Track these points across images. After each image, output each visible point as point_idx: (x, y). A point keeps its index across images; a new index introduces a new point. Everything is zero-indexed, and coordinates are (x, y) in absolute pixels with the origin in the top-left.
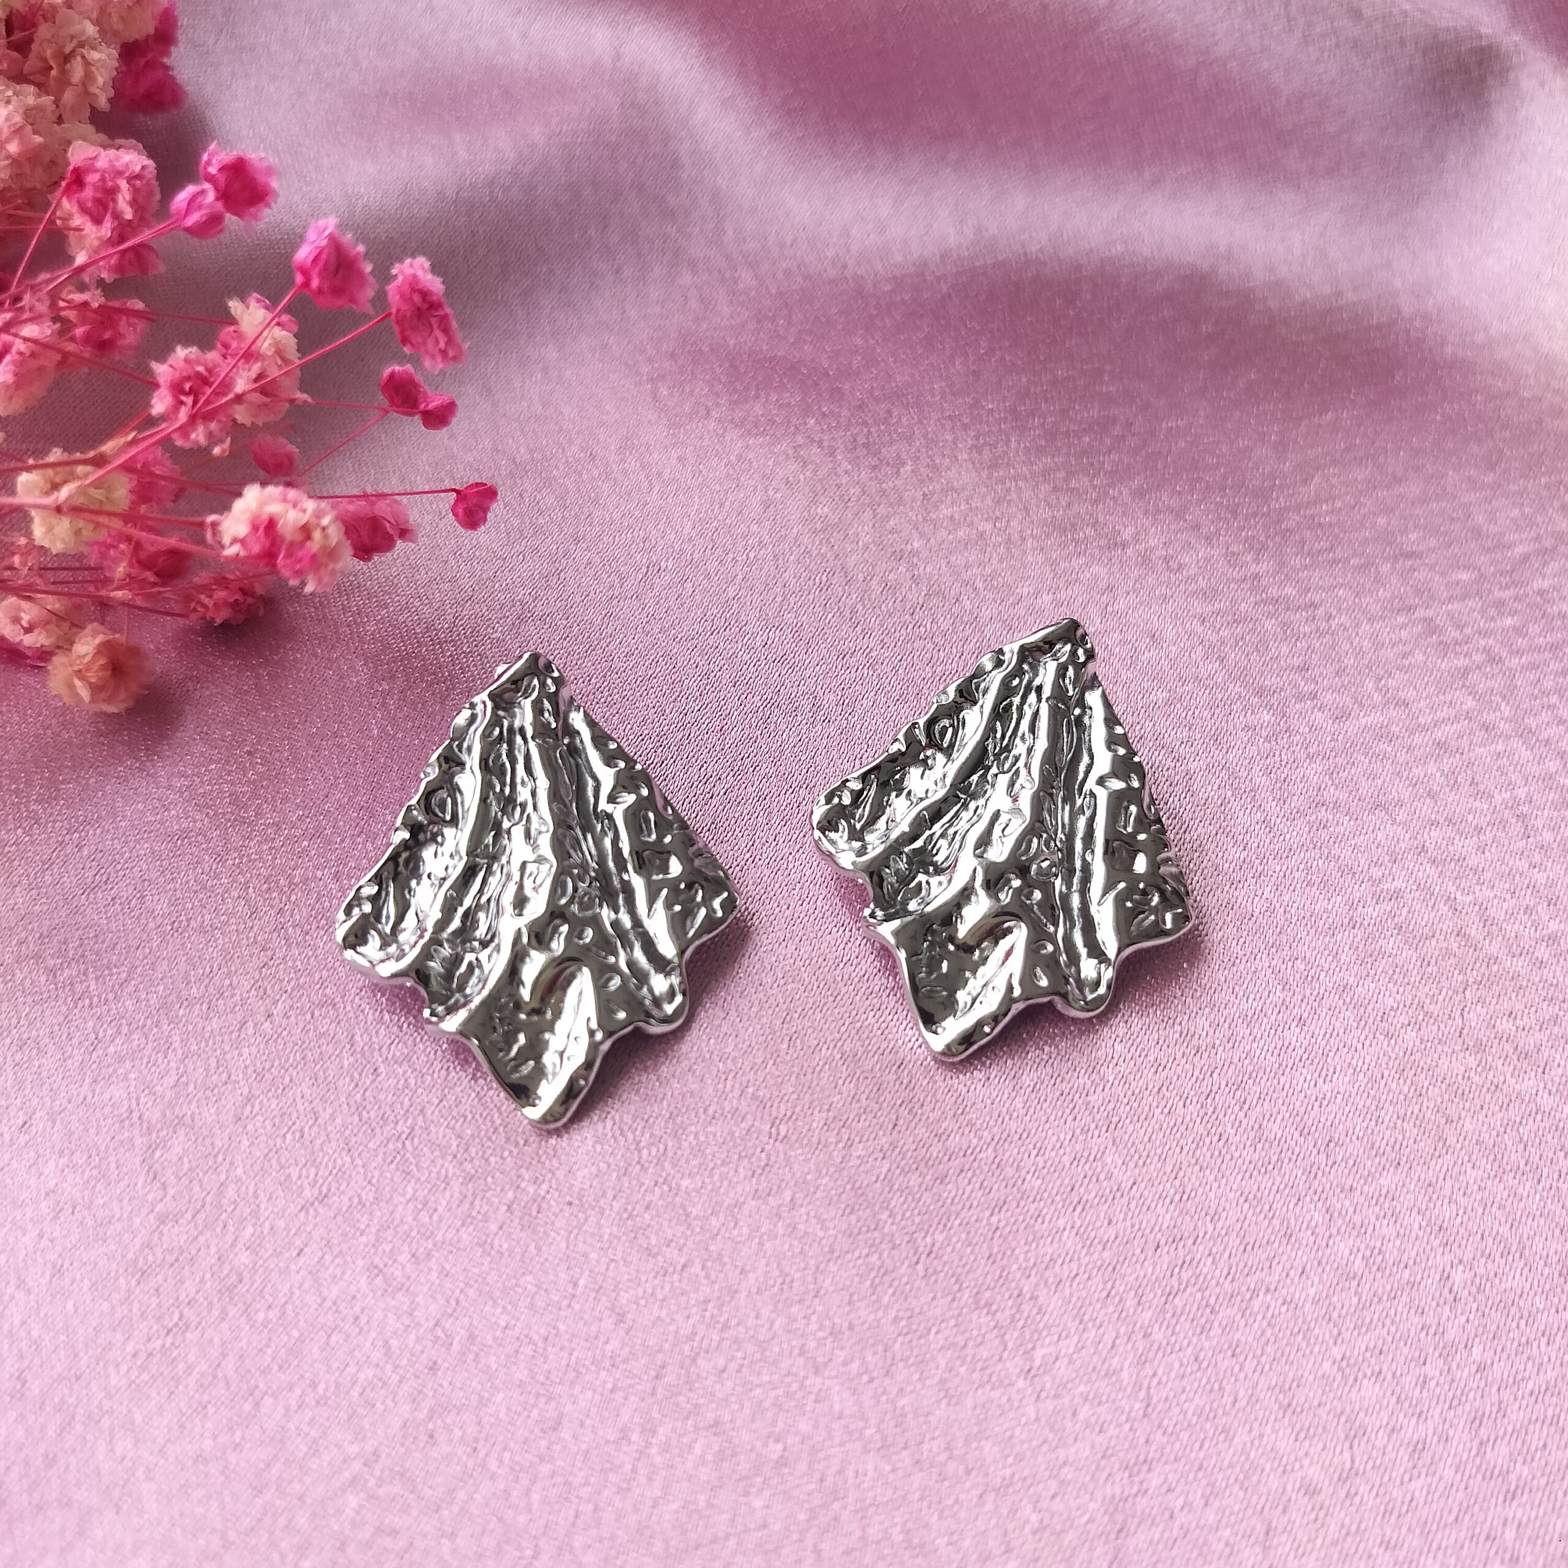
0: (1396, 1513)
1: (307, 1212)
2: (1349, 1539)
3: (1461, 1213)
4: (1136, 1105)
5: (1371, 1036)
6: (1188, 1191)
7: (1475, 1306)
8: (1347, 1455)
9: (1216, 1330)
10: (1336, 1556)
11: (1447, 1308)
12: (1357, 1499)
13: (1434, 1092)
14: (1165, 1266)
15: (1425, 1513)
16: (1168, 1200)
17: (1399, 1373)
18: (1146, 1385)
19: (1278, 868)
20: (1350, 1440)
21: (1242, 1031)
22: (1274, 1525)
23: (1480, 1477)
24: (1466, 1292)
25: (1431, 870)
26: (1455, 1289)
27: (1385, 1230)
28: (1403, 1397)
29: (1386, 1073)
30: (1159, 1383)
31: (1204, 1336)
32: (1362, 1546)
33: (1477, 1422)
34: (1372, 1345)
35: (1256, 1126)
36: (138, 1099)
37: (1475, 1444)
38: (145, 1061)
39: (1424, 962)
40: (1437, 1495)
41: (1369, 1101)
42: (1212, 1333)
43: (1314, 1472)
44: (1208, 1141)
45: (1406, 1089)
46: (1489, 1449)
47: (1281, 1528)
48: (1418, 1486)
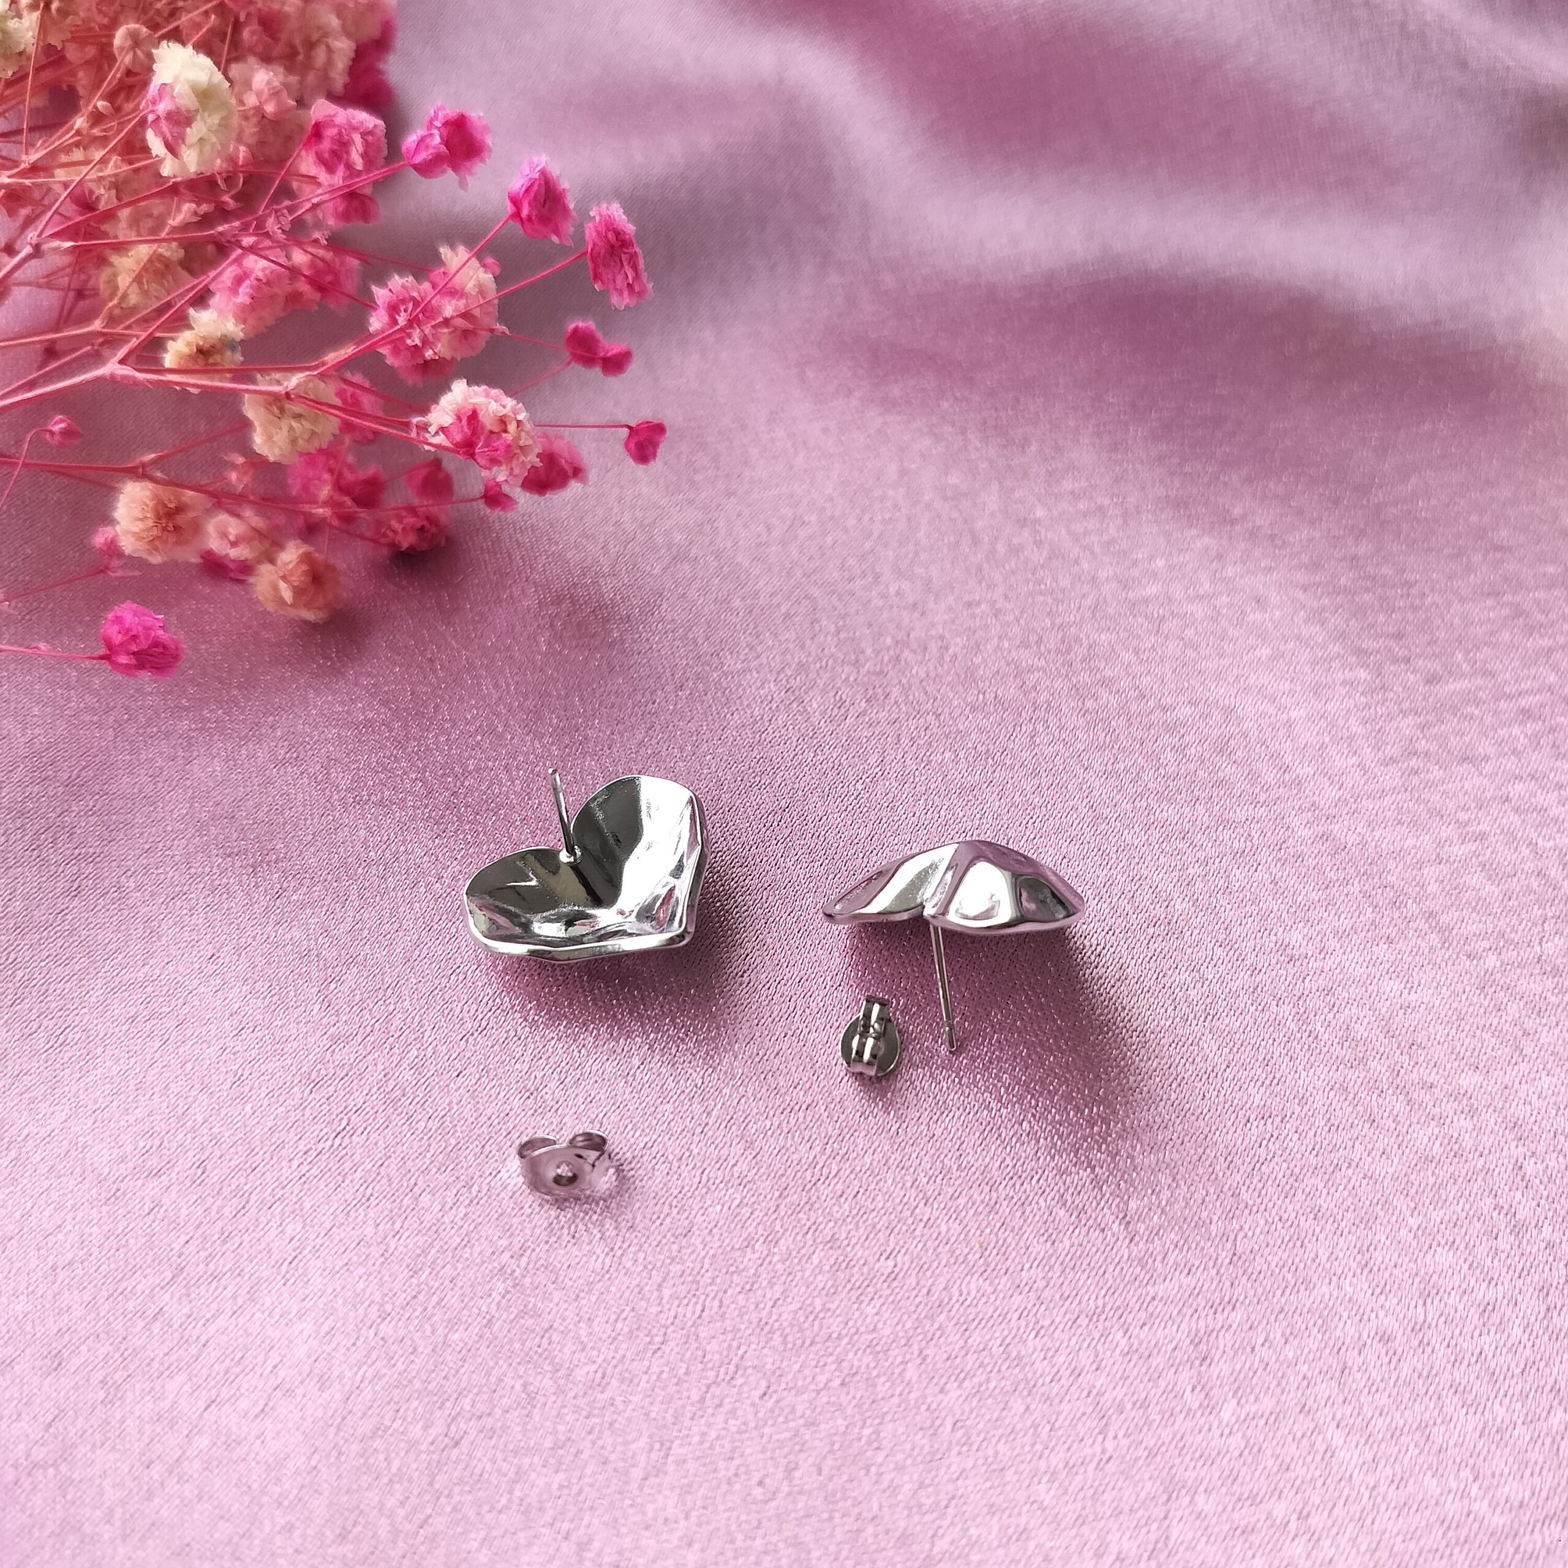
0: (1465, 1363)
1: (467, 1041)
2: (1421, 1381)
3: (1535, 1113)
4: (1233, 1000)
5: (1454, 956)
6: (1278, 1076)
7: (1545, 1194)
8: (1420, 1309)
9: (1300, 1196)
10: (1407, 1396)
11: (1519, 1192)
12: (1429, 1349)
13: (1513, 1009)
14: (1254, 1138)
15: (1493, 1366)
16: (1259, 1083)
17: (1472, 1243)
18: (1232, 1237)
19: (1371, 807)
20: (1425, 1297)
21: (1332, 943)
22: (1350, 1363)
23: (1546, 1337)
24: (1537, 1181)
25: (1515, 818)
26: (1527, 1178)
27: (1462, 1122)
28: (1475, 1264)
29: (1468, 989)
30: (1246, 1236)
31: (1288, 1200)
32: (1432, 1389)
33: (1545, 1291)
34: (1447, 1218)
35: (1345, 1026)
36: (316, 940)
37: (1543, 1308)
38: (324, 909)
39: (1507, 896)
40: (1505, 1350)
41: (1450, 1013)
42: (1296, 1198)
43: (1390, 1323)
44: (1299, 1035)
45: (1486, 1003)
46: (1555, 1315)
47: (1356, 1368)
48: (1487, 1342)
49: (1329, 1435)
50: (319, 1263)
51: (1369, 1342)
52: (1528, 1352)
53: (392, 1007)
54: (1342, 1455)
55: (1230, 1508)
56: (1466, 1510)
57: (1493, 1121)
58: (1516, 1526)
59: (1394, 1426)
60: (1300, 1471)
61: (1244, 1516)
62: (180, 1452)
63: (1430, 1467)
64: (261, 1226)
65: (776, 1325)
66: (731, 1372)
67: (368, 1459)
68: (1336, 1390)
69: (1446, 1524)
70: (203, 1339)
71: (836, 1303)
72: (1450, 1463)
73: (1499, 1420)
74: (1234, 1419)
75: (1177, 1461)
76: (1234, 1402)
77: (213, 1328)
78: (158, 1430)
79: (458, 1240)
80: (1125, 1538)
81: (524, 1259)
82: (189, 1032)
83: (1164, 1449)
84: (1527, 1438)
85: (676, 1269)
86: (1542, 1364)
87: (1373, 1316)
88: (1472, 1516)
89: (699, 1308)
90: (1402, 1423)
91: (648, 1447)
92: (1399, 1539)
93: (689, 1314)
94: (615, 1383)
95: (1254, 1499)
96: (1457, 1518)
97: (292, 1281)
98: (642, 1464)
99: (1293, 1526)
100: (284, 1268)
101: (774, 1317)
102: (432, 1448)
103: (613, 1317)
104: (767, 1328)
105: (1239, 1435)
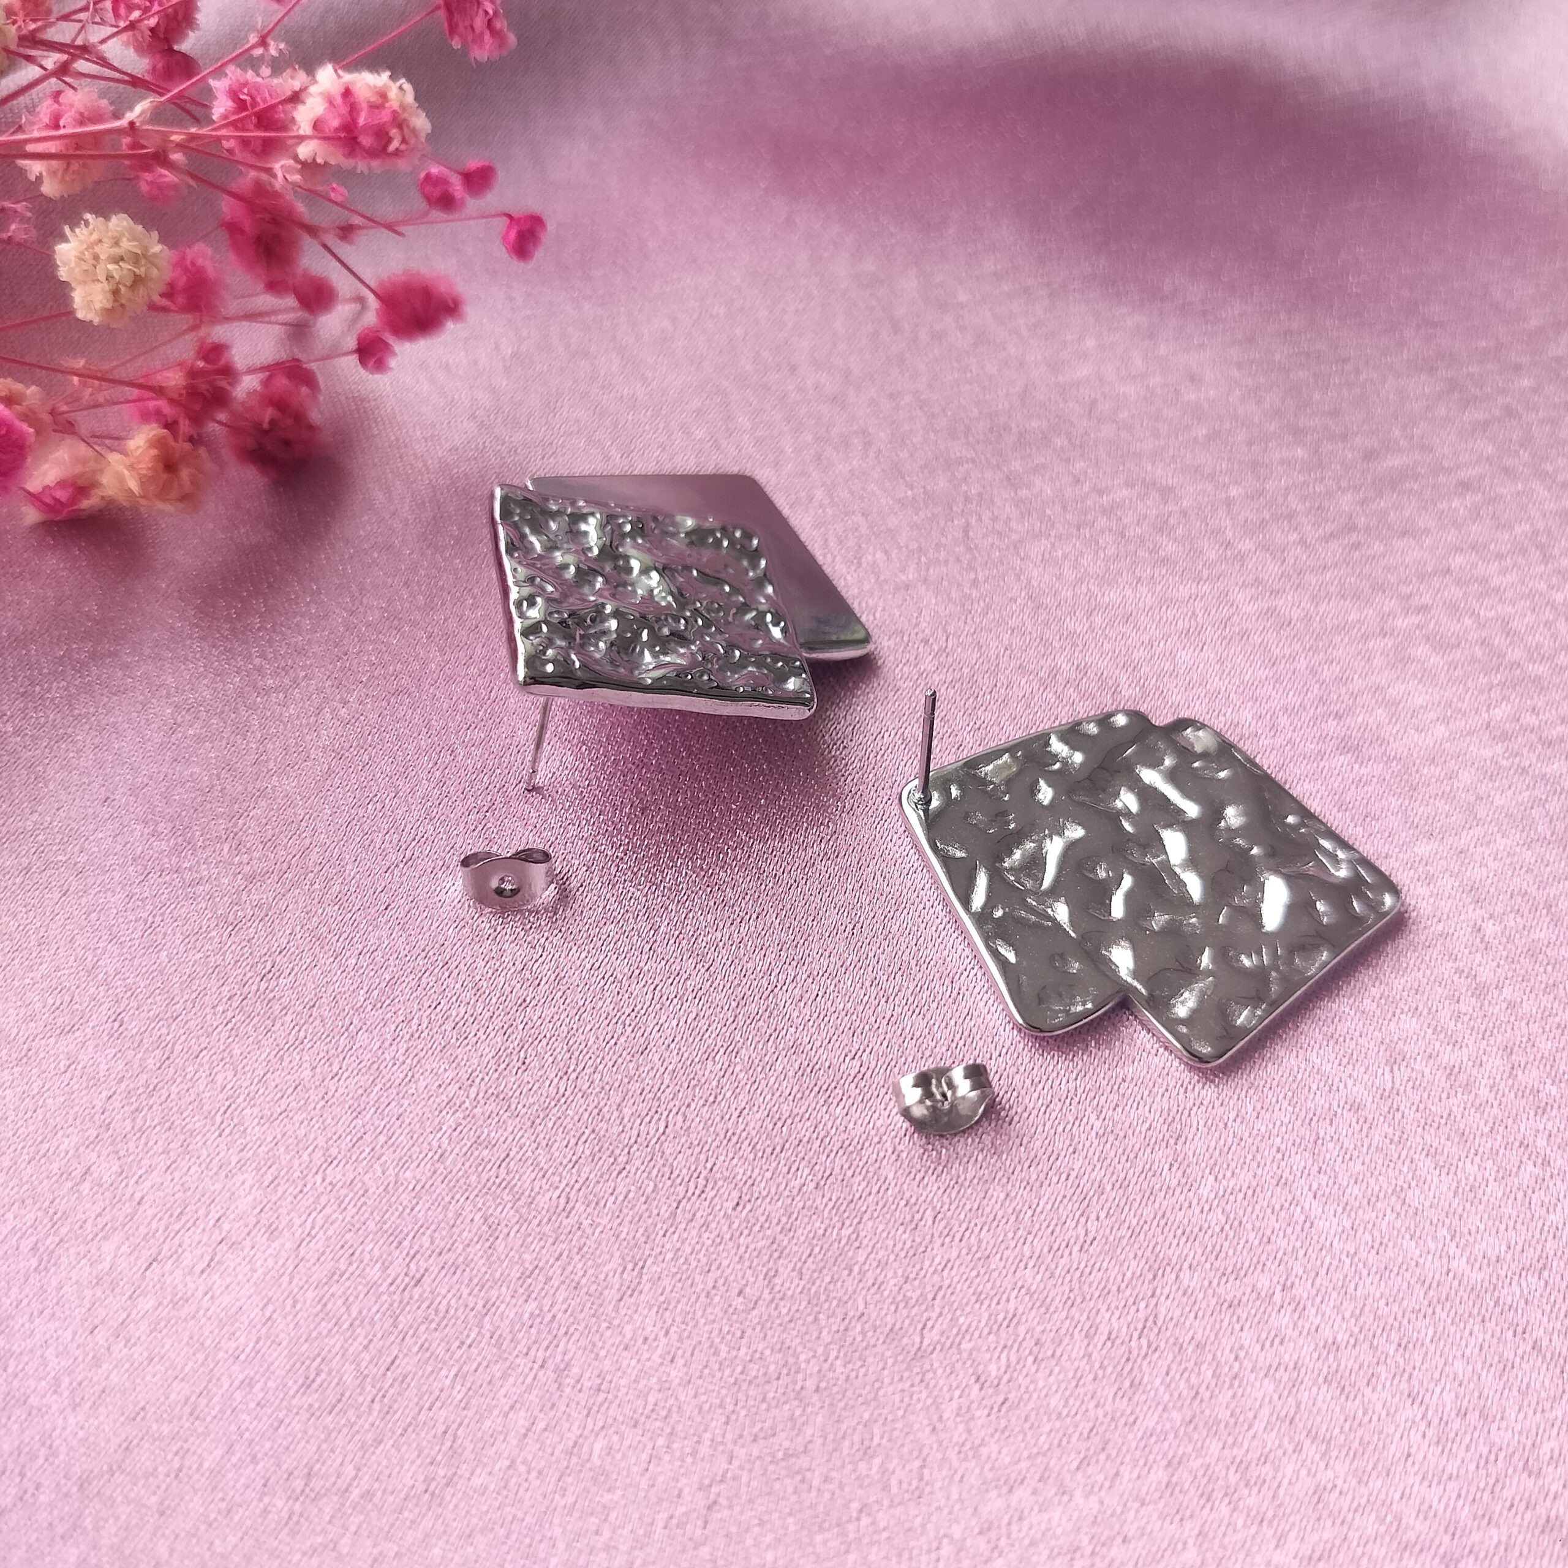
0: (1435, 1125)
2: (1393, 1147)
7: (1505, 954)
8: (1388, 1076)
10: (1380, 1162)
11: (1479, 955)
12: (1398, 1115)
15: (1462, 1126)
17: (1434, 1008)
20: (1392, 1063)
22: (1322, 1134)
23: (1512, 1095)
24: (1496, 942)
26: (1486, 939)
28: (1439, 1028)
32: (1404, 1153)
33: (1509, 1050)
37: (1508, 1069)
43: (1358, 1092)
46: (1520, 1073)
47: (1328, 1138)
48: (1455, 1104)
49: (1307, 1206)
50: (256, 1110)
51: (1340, 1111)
52: (1495, 1110)
53: (308, 841)
54: (1320, 1224)
55: (1215, 1282)
56: (1445, 1269)
57: (1449, 886)
58: (1494, 1280)
59: (1370, 1191)
60: (1282, 1243)
61: (1231, 1290)
62: (125, 1315)
63: (1408, 1229)
64: (189, 1076)
65: (744, 1135)
66: (700, 1187)
67: (325, 1305)
68: (1310, 1162)
69: (1427, 1285)
70: (138, 1196)
71: (804, 1108)
72: (1428, 1224)
73: (1471, 1178)
74: (1212, 1195)
75: (1160, 1239)
76: (1211, 1178)
77: (148, 1184)
78: (99, 1294)
79: (402, 1076)
80: (1114, 1320)
81: (474, 1090)
82: (90, 880)
83: (1146, 1227)
84: (1500, 1194)
85: (636, 1087)
86: (1510, 1121)
87: (1342, 1086)
88: (1451, 1275)
89: (662, 1125)
90: (1377, 1188)
91: (620, 1270)
92: (1383, 1302)
93: (652, 1132)
94: (580, 1207)
95: (1238, 1273)
96: (1437, 1277)
97: (227, 1131)
98: (617, 1286)
99: (1278, 1297)
100: (218, 1119)
101: (742, 1127)
102: (392, 1288)
103: (573, 1141)
104: (734, 1139)
105: (1220, 1210)
